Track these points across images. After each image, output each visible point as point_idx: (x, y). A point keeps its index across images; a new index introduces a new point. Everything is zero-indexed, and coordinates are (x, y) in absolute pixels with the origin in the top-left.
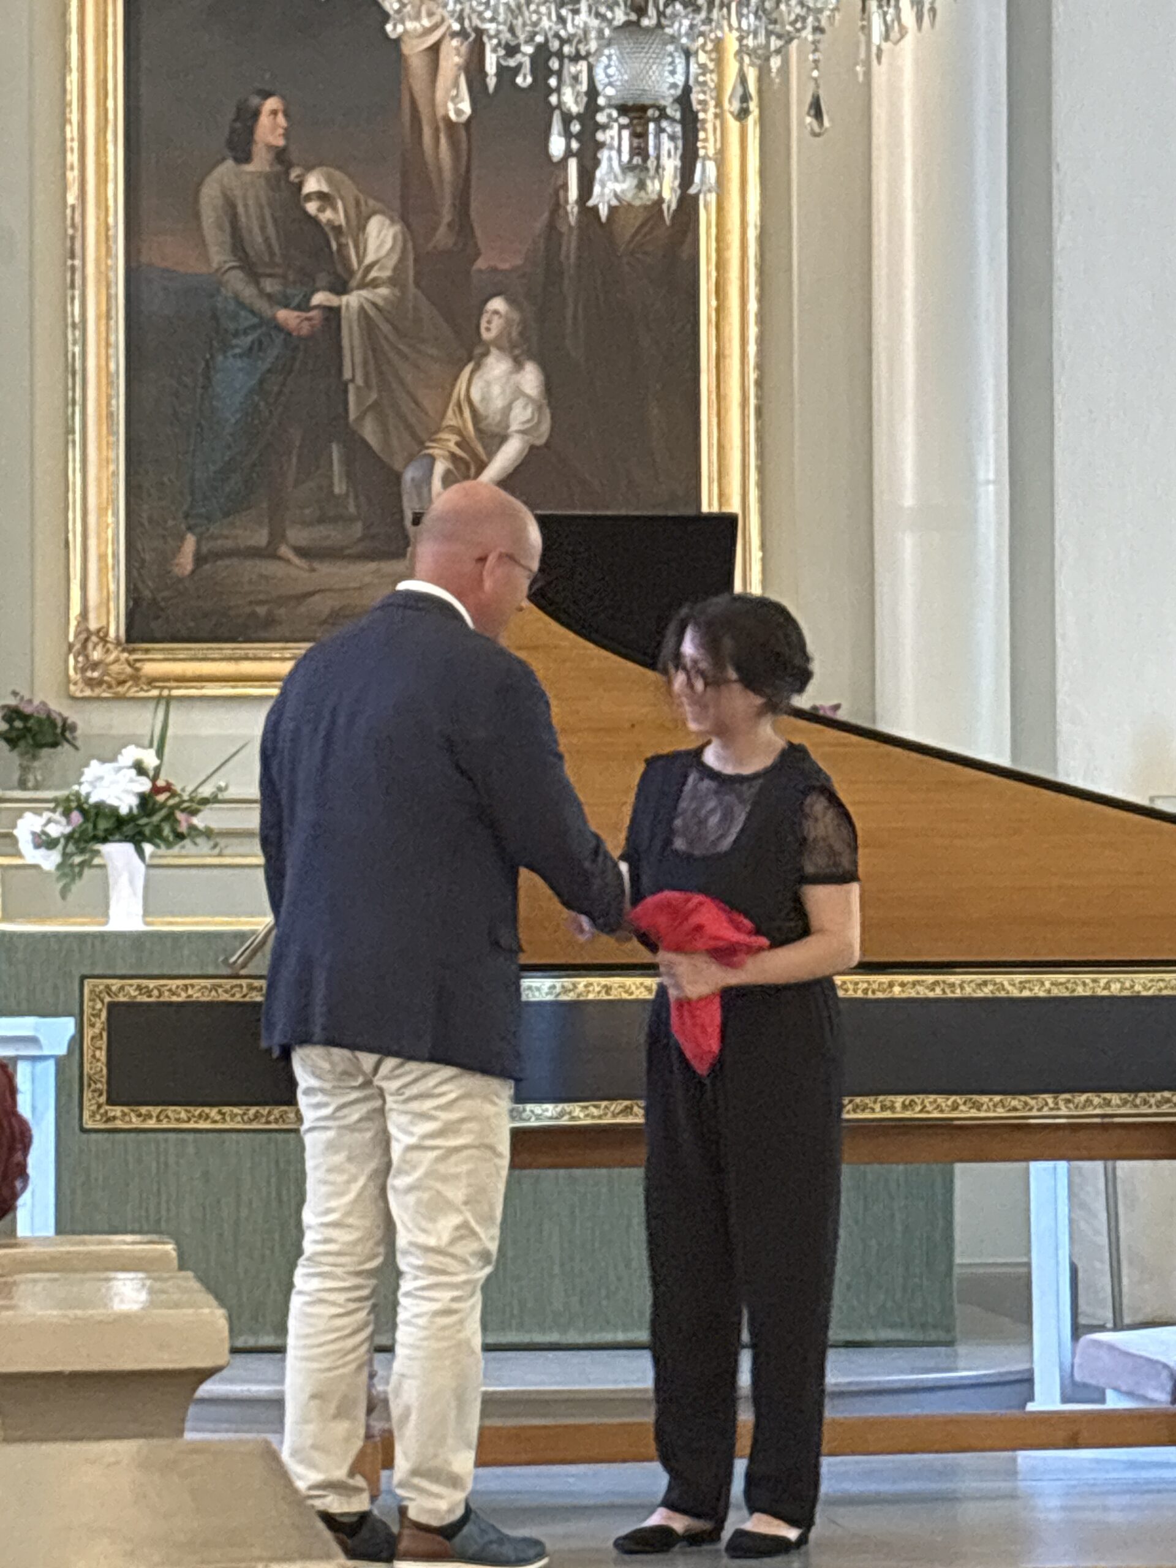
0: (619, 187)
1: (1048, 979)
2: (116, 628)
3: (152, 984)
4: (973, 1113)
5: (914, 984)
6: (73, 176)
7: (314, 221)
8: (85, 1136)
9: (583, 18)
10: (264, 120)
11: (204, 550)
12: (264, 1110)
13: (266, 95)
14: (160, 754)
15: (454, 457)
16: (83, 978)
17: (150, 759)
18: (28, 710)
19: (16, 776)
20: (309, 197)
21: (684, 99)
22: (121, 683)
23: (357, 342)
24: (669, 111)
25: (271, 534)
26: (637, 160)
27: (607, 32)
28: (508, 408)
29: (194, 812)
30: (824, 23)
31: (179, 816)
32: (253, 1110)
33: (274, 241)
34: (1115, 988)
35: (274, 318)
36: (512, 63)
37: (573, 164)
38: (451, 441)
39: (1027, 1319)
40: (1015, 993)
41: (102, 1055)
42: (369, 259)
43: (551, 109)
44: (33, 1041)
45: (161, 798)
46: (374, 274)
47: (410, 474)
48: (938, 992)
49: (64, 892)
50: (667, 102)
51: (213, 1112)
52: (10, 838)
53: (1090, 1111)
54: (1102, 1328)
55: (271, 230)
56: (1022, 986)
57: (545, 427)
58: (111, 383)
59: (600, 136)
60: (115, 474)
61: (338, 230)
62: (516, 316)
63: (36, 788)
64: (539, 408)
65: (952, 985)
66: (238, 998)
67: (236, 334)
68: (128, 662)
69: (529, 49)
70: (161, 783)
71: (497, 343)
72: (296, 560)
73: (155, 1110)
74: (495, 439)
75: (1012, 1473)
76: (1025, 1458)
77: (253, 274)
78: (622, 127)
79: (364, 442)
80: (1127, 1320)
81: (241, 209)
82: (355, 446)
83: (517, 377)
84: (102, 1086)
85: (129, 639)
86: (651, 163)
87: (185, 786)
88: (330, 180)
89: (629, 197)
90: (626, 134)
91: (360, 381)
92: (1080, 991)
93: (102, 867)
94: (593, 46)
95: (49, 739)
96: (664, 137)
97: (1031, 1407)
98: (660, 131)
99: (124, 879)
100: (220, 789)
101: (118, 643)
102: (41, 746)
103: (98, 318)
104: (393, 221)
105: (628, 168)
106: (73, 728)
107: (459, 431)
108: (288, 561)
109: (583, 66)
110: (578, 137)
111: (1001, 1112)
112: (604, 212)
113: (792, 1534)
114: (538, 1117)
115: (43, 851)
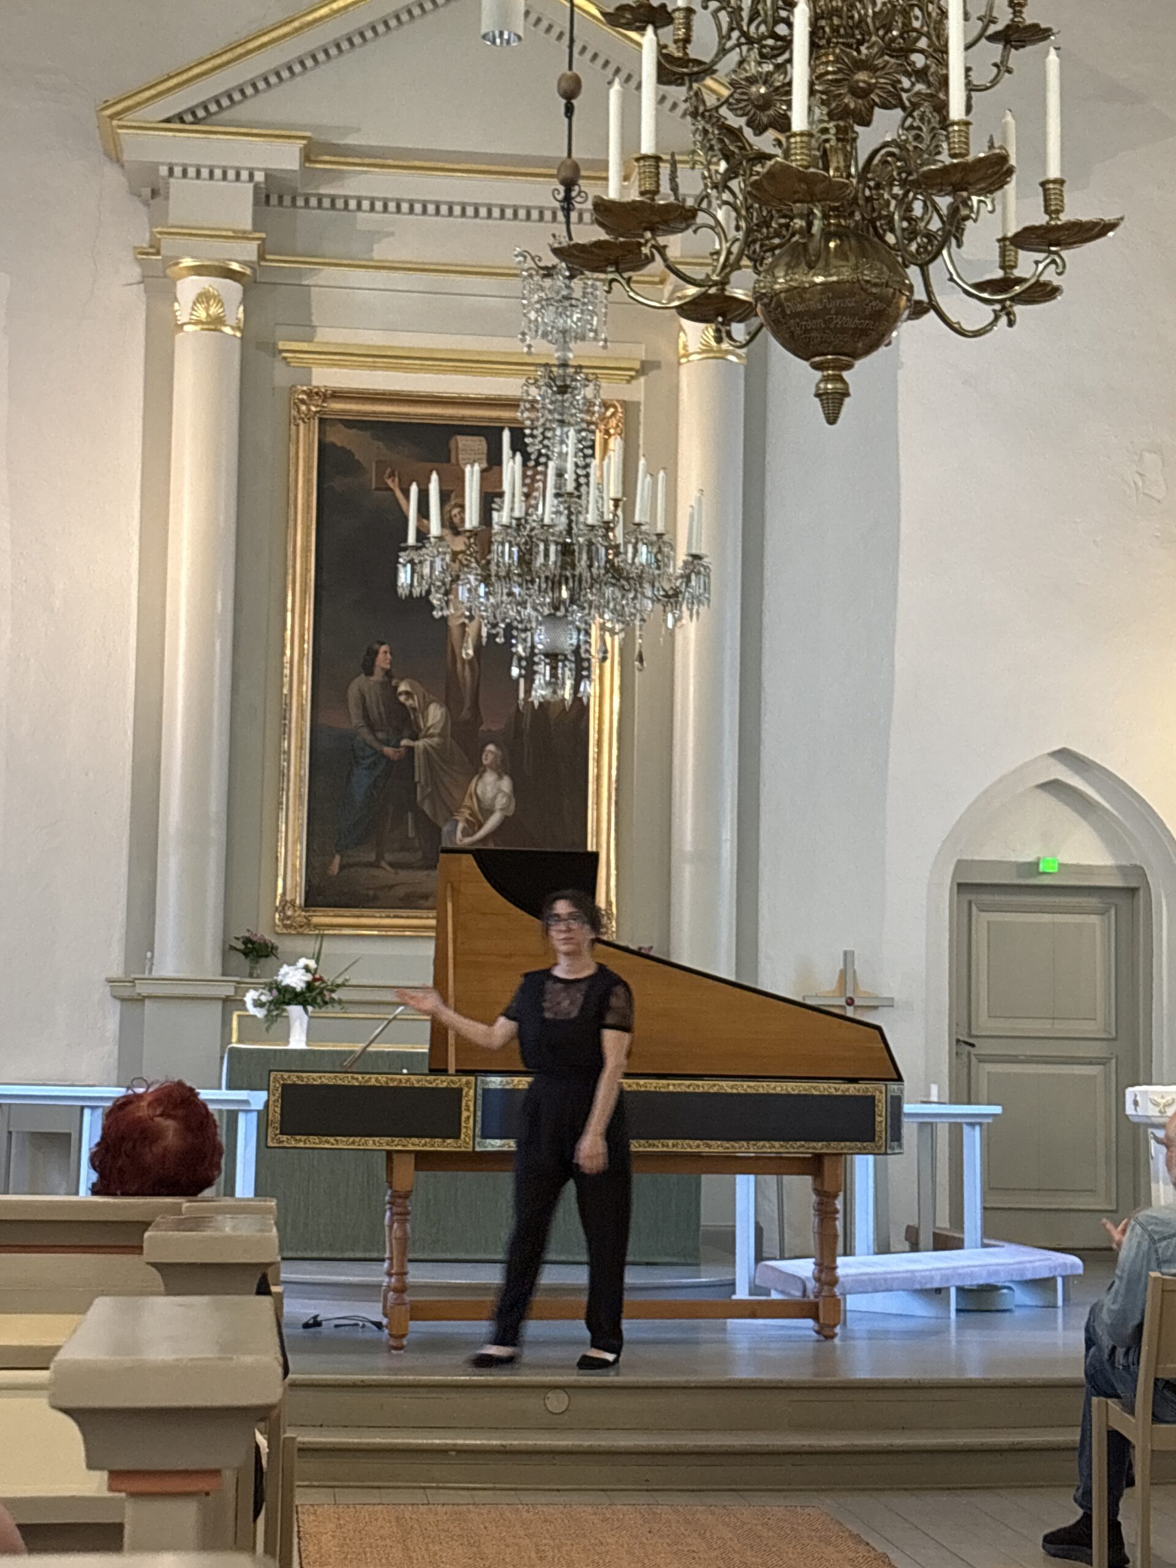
0: (543, 693)
1: (745, 1084)
2: (299, 901)
3: (304, 1075)
4: (707, 1150)
5: (680, 1085)
6: (286, 680)
7: (403, 705)
8: (269, 1150)
9: (529, 610)
10: (381, 656)
11: (344, 862)
12: (357, 1139)
13: (382, 644)
14: (317, 962)
15: (467, 821)
16: (271, 1071)
17: (312, 964)
18: (255, 939)
19: (248, 971)
20: (400, 694)
21: (577, 651)
22: (301, 926)
23: (422, 762)
24: (569, 657)
25: (377, 855)
26: (553, 680)
27: (540, 618)
28: (495, 797)
29: (333, 991)
30: (645, 617)
31: (326, 993)
32: (352, 1139)
33: (384, 716)
34: (778, 1090)
35: (382, 751)
36: (494, 632)
37: (522, 681)
38: (466, 813)
39: (733, 1253)
40: (729, 1091)
41: (278, 1110)
42: (429, 724)
43: (513, 654)
44: (246, 1102)
45: (317, 984)
46: (431, 731)
47: (446, 829)
48: (691, 1089)
49: (268, 1029)
50: (568, 652)
51: (332, 1139)
52: (244, 1003)
53: (764, 1150)
54: (774, 1259)
55: (382, 709)
56: (732, 1087)
57: (512, 807)
58: (301, 781)
59: (536, 668)
60: (302, 825)
61: (414, 709)
62: (500, 753)
63: (258, 977)
64: (509, 797)
65: (698, 1086)
66: (346, 1083)
67: (363, 759)
68: (305, 917)
69: (503, 625)
70: (317, 976)
71: (490, 766)
72: (388, 868)
73: (303, 1138)
74: (488, 812)
75: (724, 1330)
76: (732, 1323)
77: (372, 729)
78: (546, 664)
79: (423, 812)
80: (786, 1255)
81: (367, 696)
82: (419, 813)
83: (499, 783)
84: (277, 1125)
85: (306, 906)
86: (560, 682)
87: (329, 978)
88: (411, 686)
89: (548, 697)
90: (548, 668)
91: (423, 781)
92: (761, 1091)
93: (287, 1017)
94: (534, 625)
95: (264, 953)
96: (567, 669)
97: (734, 1297)
98: (564, 666)
99: (297, 1024)
100: (347, 980)
101: (300, 907)
102: (261, 956)
103: (296, 747)
104: (441, 706)
105: (548, 684)
106: (277, 948)
107: (470, 808)
108: (384, 869)
109: (529, 634)
110: (525, 668)
111: (721, 1150)
112: (536, 704)
113: (610, 1357)
114: (493, 1146)
115: (258, 1009)
